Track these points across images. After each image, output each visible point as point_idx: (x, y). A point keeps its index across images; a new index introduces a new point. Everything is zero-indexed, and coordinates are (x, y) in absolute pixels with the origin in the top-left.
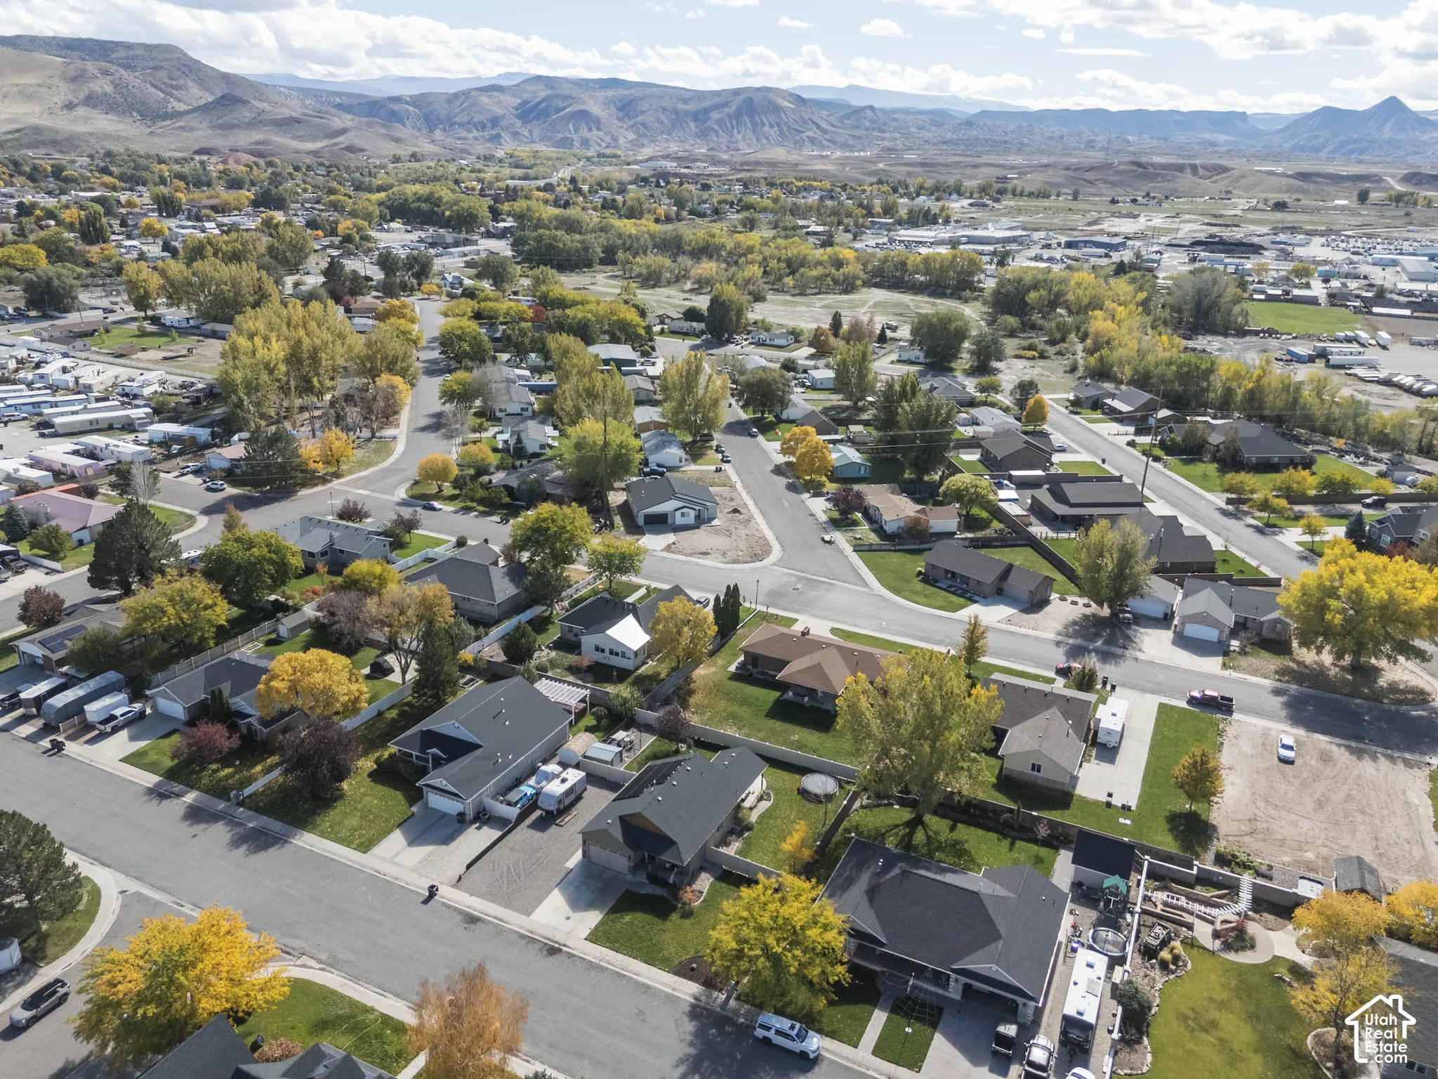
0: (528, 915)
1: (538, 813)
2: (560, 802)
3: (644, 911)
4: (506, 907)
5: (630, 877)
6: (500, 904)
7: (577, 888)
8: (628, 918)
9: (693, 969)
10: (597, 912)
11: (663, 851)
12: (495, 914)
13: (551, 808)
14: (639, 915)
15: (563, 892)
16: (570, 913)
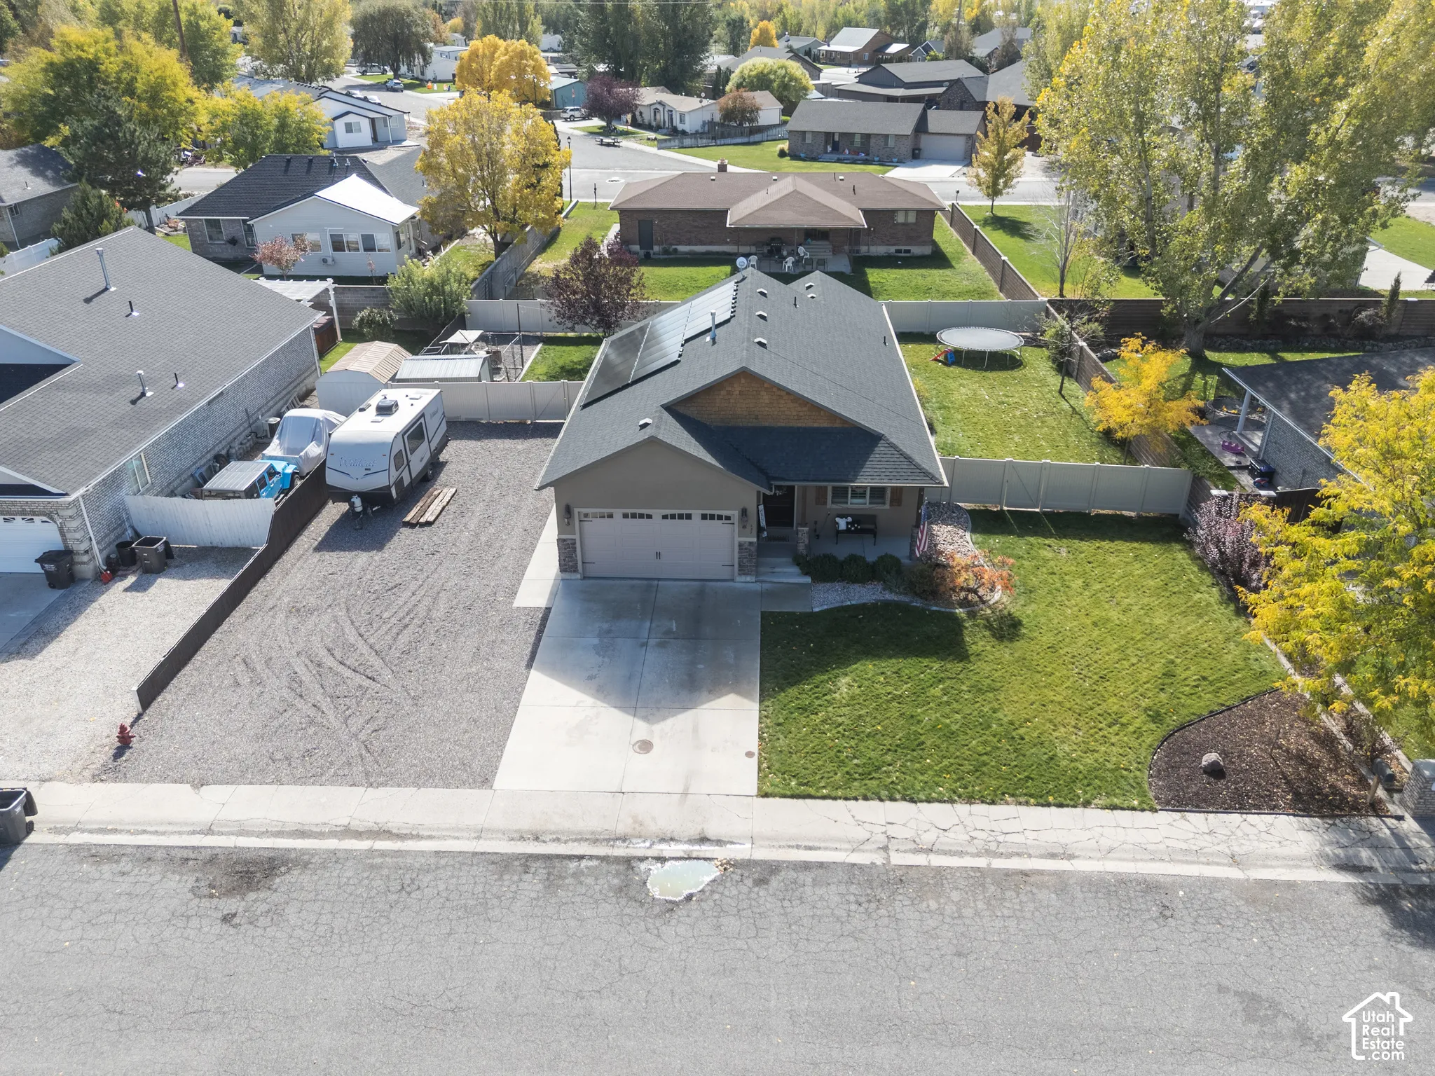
0: (486, 781)
1: (333, 511)
2: (400, 460)
3: (872, 650)
4: (370, 781)
5: (746, 582)
6: (338, 779)
7: (601, 650)
8: (844, 684)
9: (1215, 772)
10: (729, 701)
11: (857, 466)
12: (341, 818)
13: (378, 481)
14: (869, 667)
15: (559, 670)
16: (641, 729)
